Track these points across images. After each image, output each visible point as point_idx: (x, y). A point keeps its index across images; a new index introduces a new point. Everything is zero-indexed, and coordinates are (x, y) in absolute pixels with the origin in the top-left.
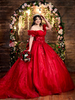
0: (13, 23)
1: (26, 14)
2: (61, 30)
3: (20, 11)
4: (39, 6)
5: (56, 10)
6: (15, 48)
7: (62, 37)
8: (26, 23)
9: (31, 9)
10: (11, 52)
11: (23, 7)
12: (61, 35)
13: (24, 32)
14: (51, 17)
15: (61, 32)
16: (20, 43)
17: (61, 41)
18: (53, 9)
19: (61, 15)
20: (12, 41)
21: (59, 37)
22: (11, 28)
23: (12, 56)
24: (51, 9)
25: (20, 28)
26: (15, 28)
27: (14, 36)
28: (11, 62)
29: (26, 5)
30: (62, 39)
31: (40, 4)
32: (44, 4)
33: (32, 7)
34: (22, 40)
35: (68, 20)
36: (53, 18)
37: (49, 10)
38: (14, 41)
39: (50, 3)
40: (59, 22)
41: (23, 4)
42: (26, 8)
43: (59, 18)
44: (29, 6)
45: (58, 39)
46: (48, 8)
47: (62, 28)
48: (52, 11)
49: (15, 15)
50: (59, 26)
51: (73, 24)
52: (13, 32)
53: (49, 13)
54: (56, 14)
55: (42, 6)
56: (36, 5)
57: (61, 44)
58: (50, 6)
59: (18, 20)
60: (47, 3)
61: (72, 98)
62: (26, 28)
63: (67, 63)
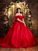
0: (6, 12)
1: (12, 7)
2: (30, 15)
3: (9, 6)
4: (19, 3)
5: (27, 5)
6: (7, 25)
7: (30, 19)
8: (12, 12)
9: (14, 5)
10: (5, 26)
11: (11, 4)
12: (30, 18)
13: (11, 16)
14: (25, 9)
15: (30, 16)
16: (9, 22)
17: (30, 20)
18: (26, 4)
19: (30, 7)
20: (5, 21)
21: (29, 18)
22: (5, 14)
23: (5, 28)
24: (25, 5)
25: (9, 14)
26: (7, 14)
27: (6, 18)
28: (5, 31)
29: (12, 2)
30: (31, 20)
31: (19, 2)
32: (21, 2)
33: (15, 4)
34: (10, 20)
35: (33, 10)
36: (26, 9)
37: (24, 5)
38: (6, 21)
39: (24, 2)
40: (29, 11)
41: (11, 2)
42: (12, 4)
43: (29, 9)
44: (14, 3)
45: (28, 19)
46: (23, 4)
47: (30, 14)
48: (25, 6)
49: (7, 8)
50: (29, 13)
51: (36, 12)
52: (6, 16)
53: (24, 6)
54: (28, 7)
55: (20, 3)
56: (17, 3)
57: (30, 22)
58: (24, 3)
59: (8, 10)
60: (23, 2)
61: (36, 49)
62: (12, 14)
63: (33, 31)
